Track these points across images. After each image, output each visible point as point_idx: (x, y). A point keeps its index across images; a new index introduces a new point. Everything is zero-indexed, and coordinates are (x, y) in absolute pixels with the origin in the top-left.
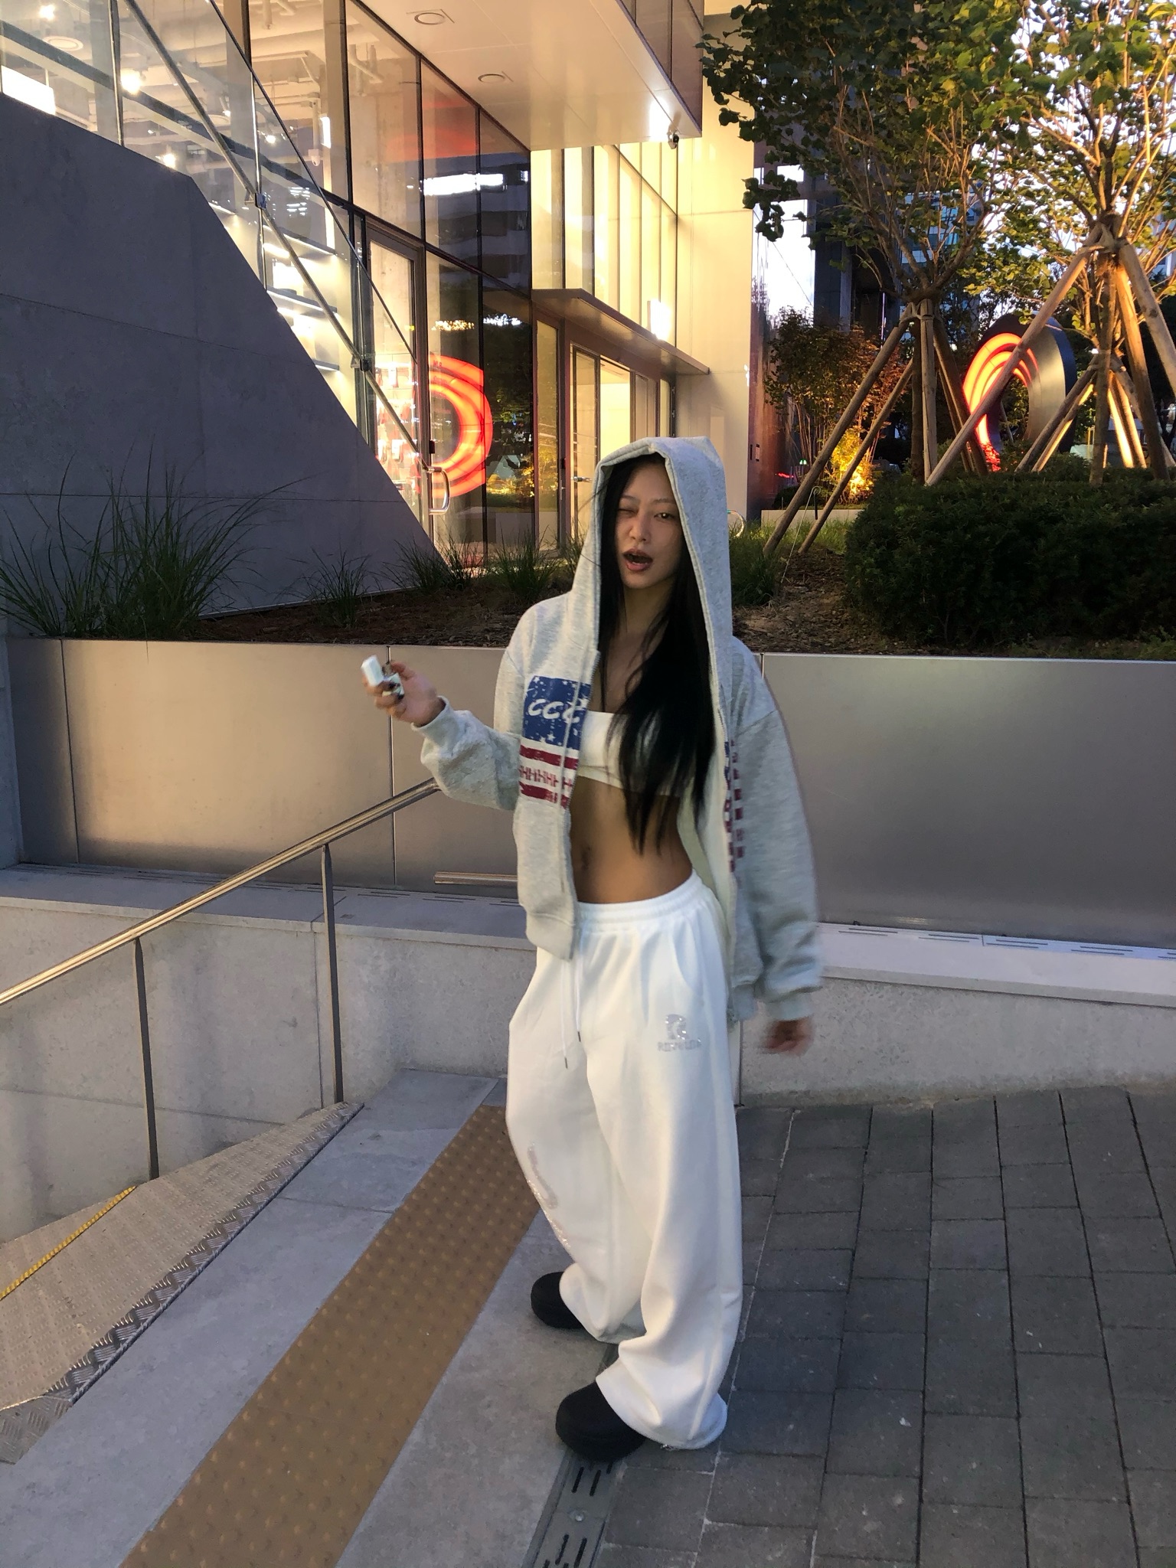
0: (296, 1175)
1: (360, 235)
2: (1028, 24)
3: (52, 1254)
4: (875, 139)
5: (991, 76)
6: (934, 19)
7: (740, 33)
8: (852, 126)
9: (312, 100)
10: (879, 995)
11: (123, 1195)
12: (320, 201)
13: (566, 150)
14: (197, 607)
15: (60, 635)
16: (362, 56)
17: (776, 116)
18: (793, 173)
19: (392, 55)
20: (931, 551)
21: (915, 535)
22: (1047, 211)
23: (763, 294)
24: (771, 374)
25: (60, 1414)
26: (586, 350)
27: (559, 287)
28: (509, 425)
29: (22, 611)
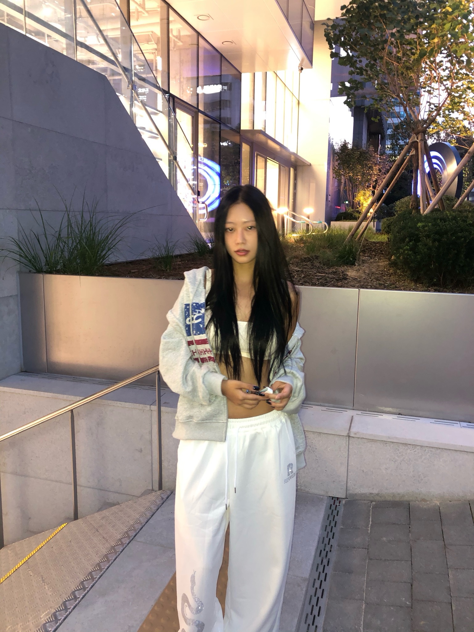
0: (142, 528)
1: (172, 105)
3: (28, 557)
9: (154, 51)
10: (414, 451)
11: (61, 527)
12: (156, 91)
13: (256, 73)
15: (42, 272)
16: (175, 33)
19: (188, 33)
24: (335, 166)
27: (252, 129)
29: (26, 261)
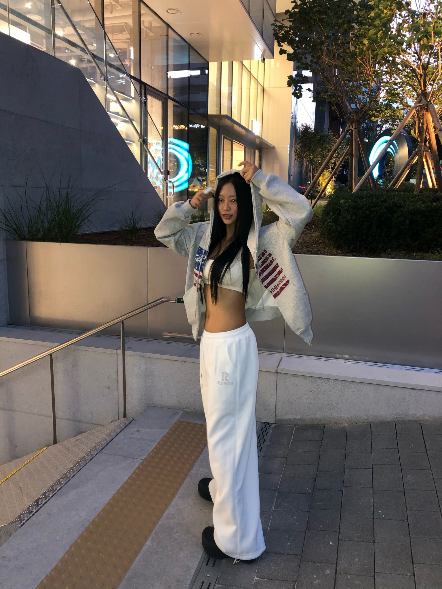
0: (107, 444)
1: (144, 92)
2: (396, 20)
3: (16, 471)
4: (338, 61)
5: (381, 39)
6: (361, 17)
7: (288, 20)
8: (329, 56)
9: (127, 41)
10: (328, 383)
11: (43, 450)
12: (128, 79)
13: (222, 62)
14: (77, 230)
15: (25, 239)
16: (147, 25)
17: (300, 52)
18: (307, 73)
19: (158, 25)
20: (353, 217)
21: (348, 211)
22: (403, 90)
23: (295, 118)
24: (297, 149)
25: (16, 530)
26: (227, 137)
27: (219, 114)
28: (199, 165)
29: (11, 230)
